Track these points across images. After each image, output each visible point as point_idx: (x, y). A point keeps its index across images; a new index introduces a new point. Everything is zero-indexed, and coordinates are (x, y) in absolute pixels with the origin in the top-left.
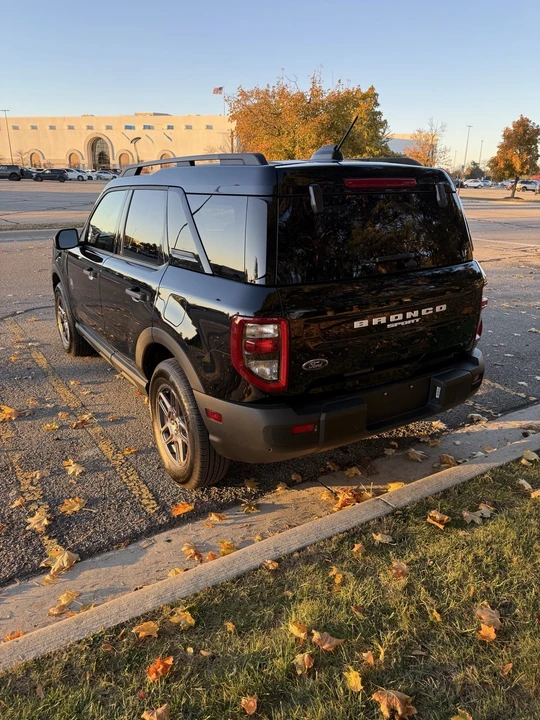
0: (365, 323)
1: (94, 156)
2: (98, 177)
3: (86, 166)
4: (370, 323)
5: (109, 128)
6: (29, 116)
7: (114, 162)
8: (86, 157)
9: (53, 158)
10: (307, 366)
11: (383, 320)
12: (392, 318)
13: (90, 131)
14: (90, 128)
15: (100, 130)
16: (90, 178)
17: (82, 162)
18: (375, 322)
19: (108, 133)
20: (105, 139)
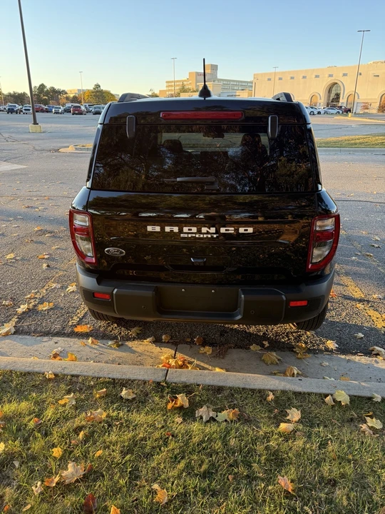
0: (158, 229)
1: (329, 97)
2: (326, 113)
3: (322, 104)
4: (163, 229)
5: (345, 75)
6: (290, 70)
7: (343, 101)
8: (323, 99)
9: (300, 98)
10: (108, 251)
11: (176, 229)
12: (186, 229)
13: (330, 78)
14: (331, 76)
15: (338, 77)
16: (319, 113)
17: (319, 101)
18: (168, 229)
19: (343, 79)
20: (340, 84)
